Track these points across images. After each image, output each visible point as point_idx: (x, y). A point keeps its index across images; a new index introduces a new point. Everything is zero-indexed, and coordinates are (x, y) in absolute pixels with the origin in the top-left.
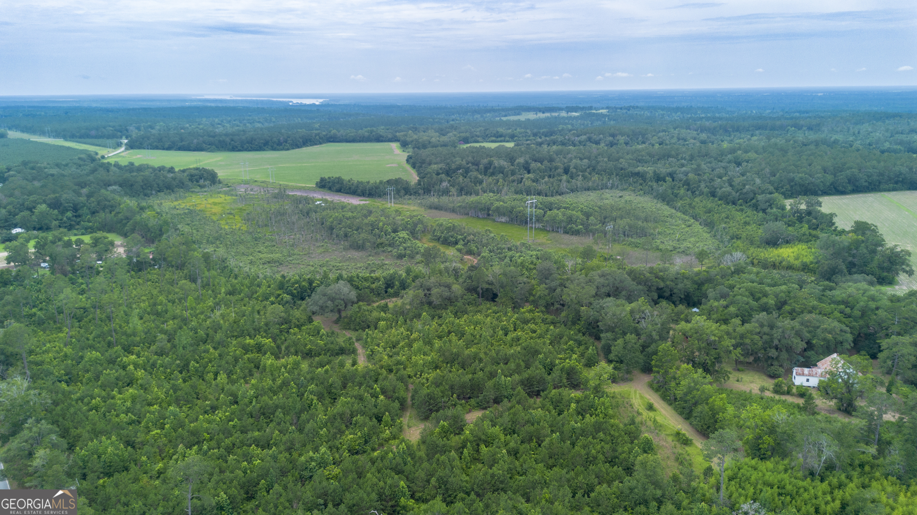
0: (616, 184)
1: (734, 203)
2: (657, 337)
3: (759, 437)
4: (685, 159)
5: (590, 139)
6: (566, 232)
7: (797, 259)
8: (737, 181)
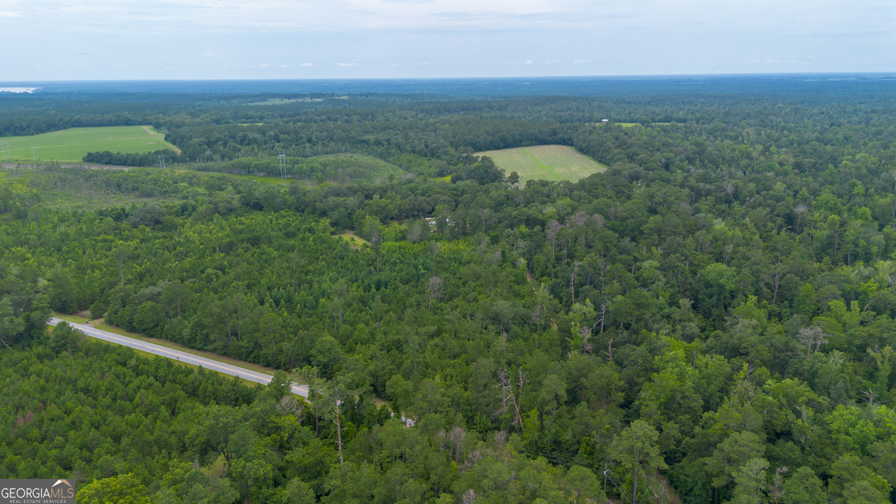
0: (348, 149)
1: (426, 156)
2: (356, 209)
4: (399, 130)
5: (329, 119)
6: (310, 179)
8: (430, 141)
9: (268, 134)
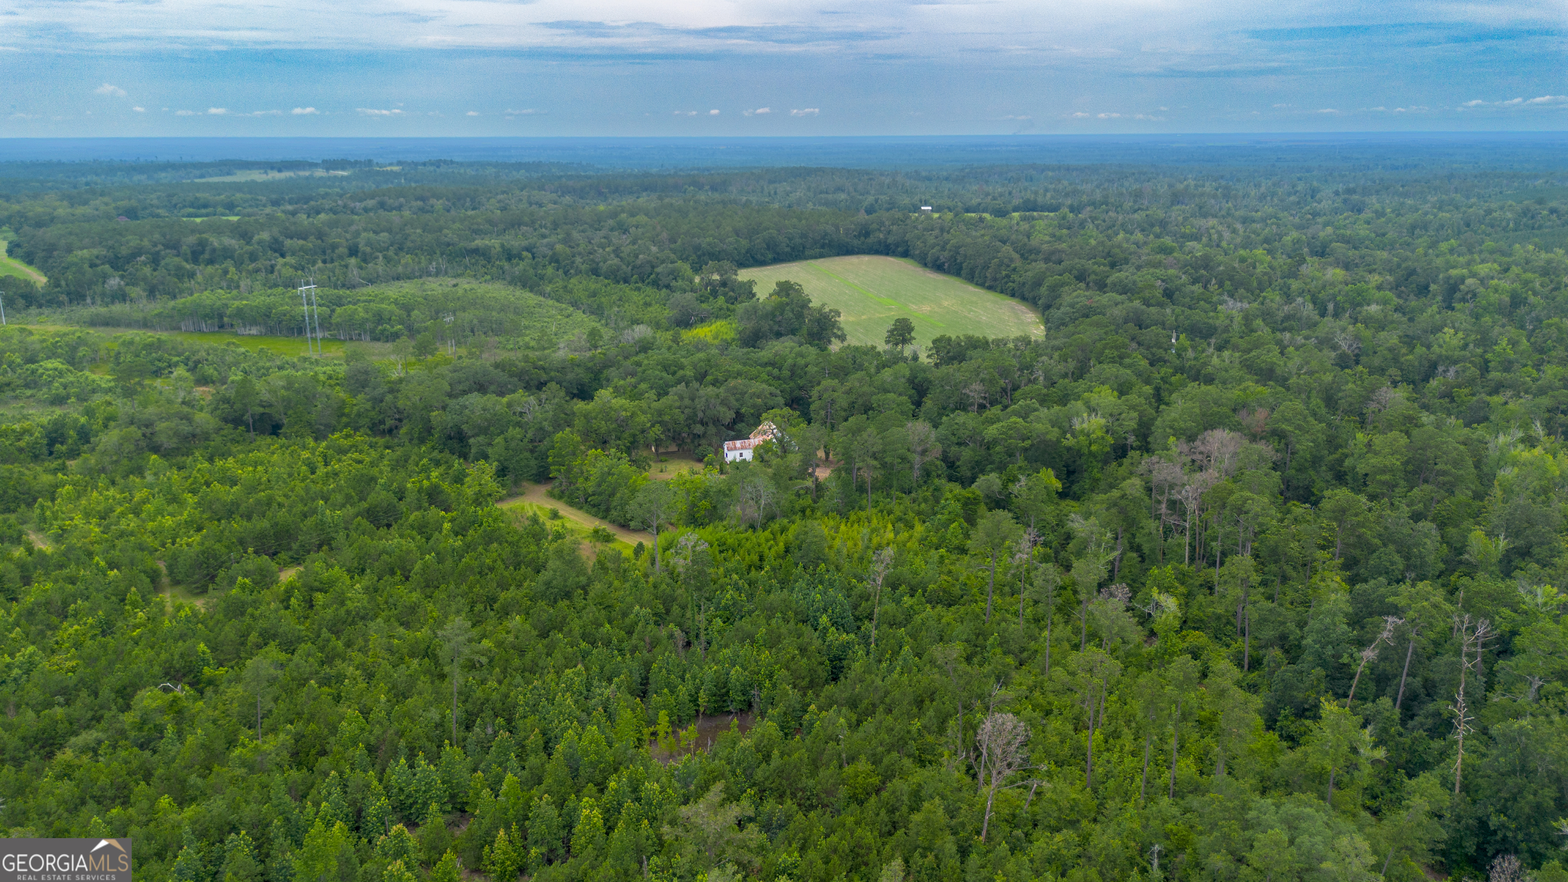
0: (443, 267)
1: (626, 281)
2: (550, 429)
3: (694, 505)
4: (546, 227)
6: (376, 339)
7: (715, 338)
8: (626, 250)
9: (256, 238)
